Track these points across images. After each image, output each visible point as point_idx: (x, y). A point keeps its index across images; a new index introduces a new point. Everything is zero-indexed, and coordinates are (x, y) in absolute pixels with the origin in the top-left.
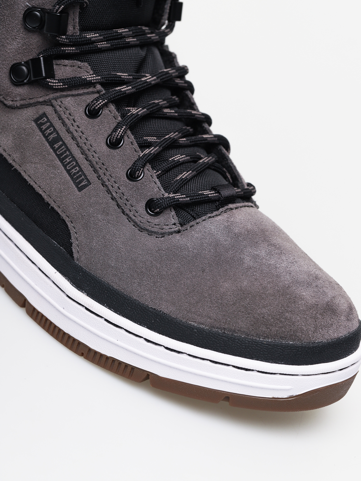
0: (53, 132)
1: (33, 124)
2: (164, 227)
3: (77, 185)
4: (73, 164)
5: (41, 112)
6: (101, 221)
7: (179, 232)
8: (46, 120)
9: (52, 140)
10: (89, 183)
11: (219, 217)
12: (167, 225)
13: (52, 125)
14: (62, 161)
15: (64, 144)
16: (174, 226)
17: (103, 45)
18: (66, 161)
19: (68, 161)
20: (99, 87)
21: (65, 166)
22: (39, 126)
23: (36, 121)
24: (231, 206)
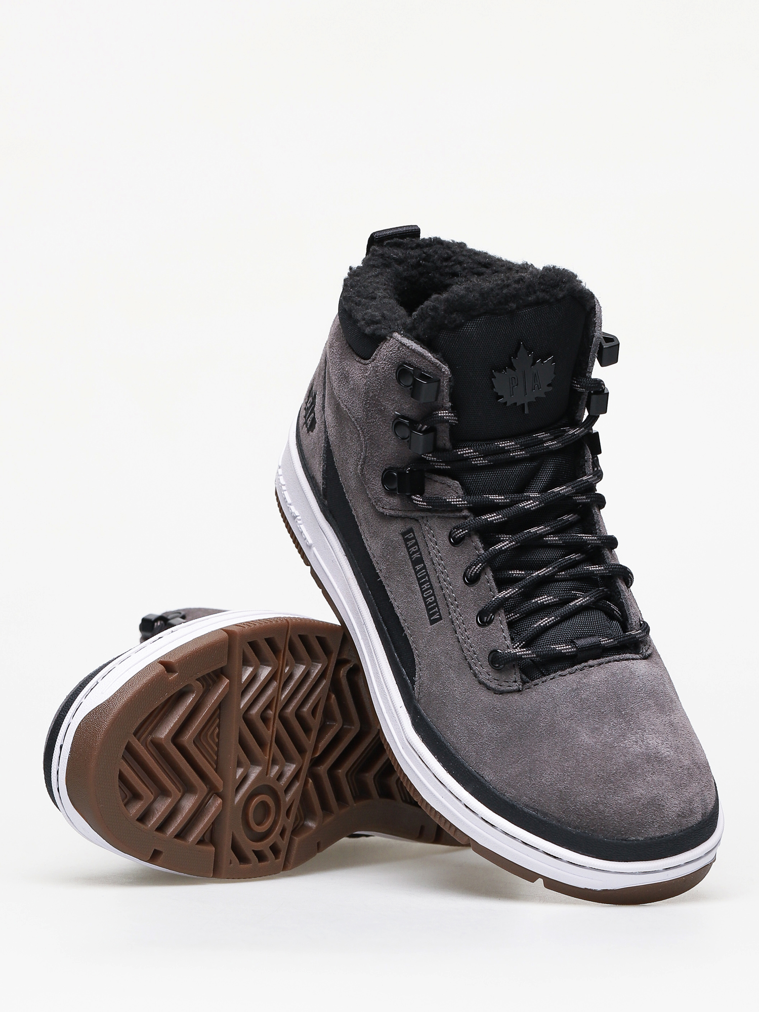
0: (417, 551)
1: (401, 537)
2: (504, 683)
3: (430, 616)
4: (430, 592)
5: (408, 527)
6: (443, 665)
7: (519, 691)
8: (413, 536)
9: (415, 559)
10: (440, 619)
11: (572, 676)
12: (507, 682)
13: (416, 543)
14: (421, 585)
15: (424, 567)
16: (514, 683)
17: (481, 462)
18: (424, 587)
19: (426, 587)
20: (465, 513)
21: (423, 592)
22: (406, 540)
23: (403, 534)
24: (591, 662)
